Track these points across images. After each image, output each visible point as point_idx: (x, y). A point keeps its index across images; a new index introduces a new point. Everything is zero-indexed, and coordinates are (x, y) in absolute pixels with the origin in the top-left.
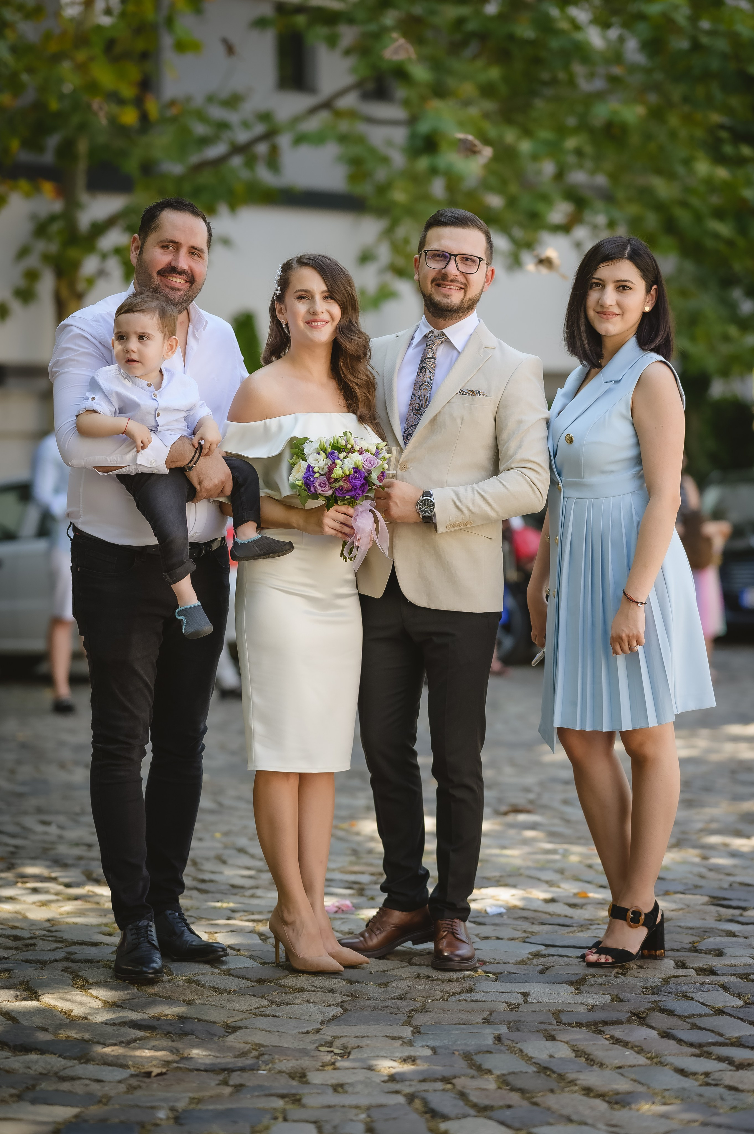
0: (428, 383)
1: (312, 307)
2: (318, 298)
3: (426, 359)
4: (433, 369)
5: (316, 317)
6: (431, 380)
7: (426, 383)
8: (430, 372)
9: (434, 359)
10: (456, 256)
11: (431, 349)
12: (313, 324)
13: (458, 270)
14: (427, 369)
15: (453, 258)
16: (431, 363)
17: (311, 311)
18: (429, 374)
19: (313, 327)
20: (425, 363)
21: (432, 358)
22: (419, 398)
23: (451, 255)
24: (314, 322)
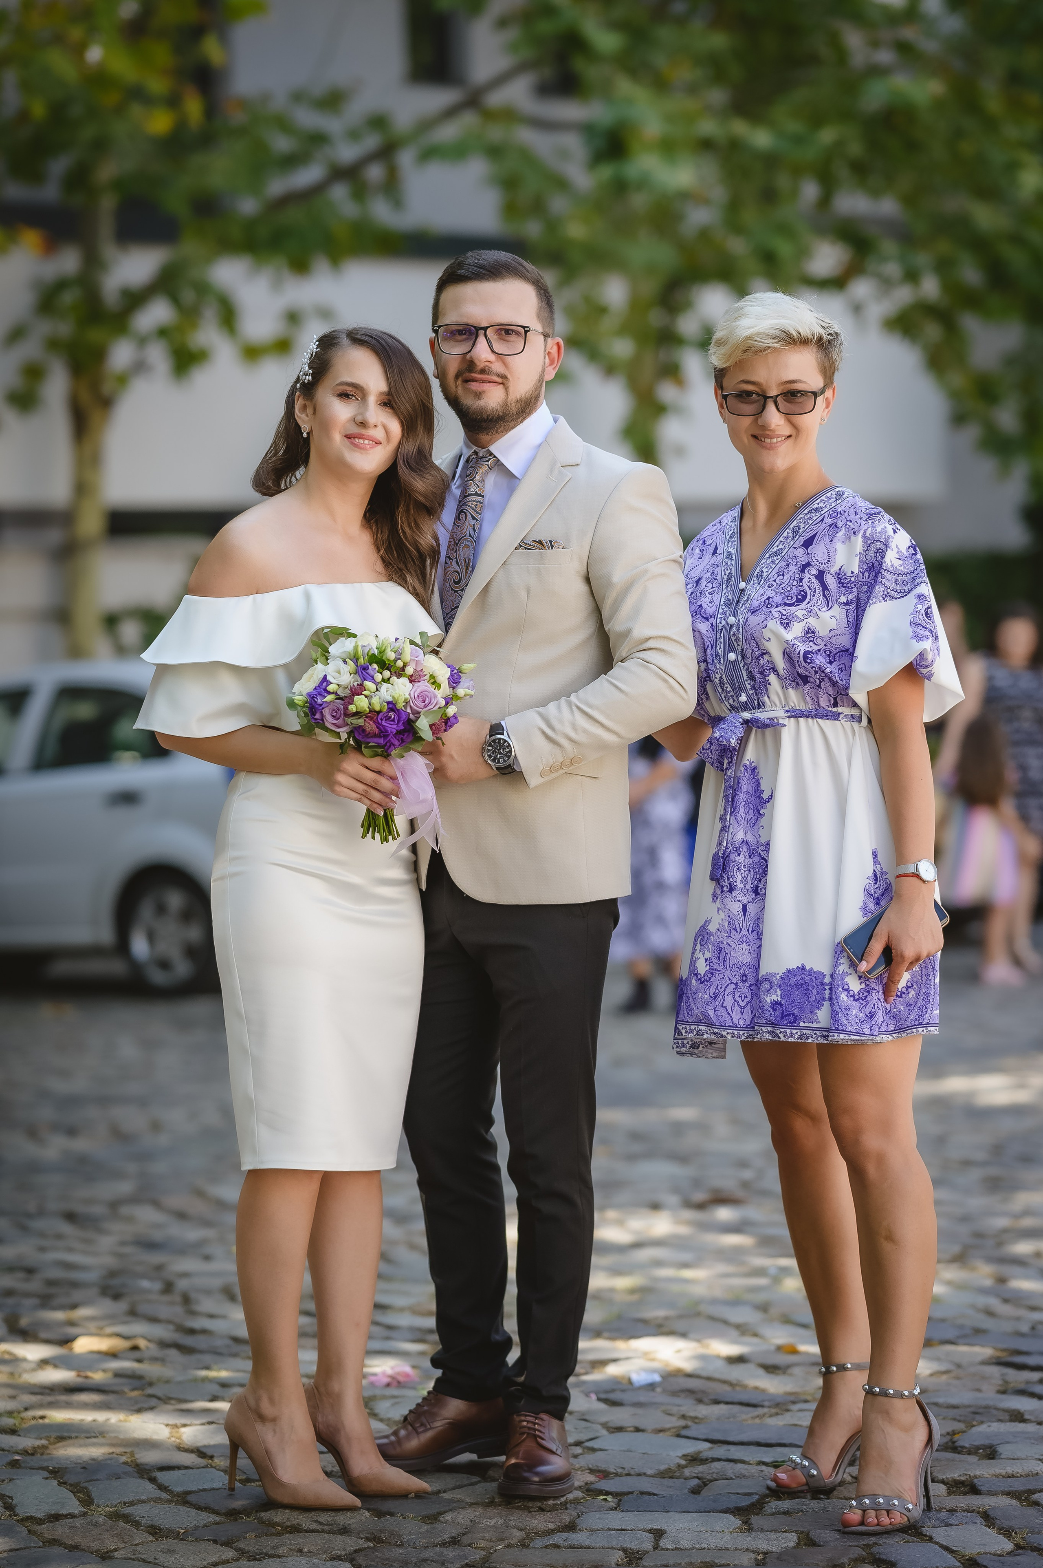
0: (470, 535)
1: (362, 414)
2: (372, 400)
3: (465, 497)
4: (477, 512)
5: (363, 431)
6: (475, 531)
7: (468, 536)
8: (474, 518)
9: (480, 495)
10: (485, 329)
11: (472, 480)
12: (357, 440)
13: (493, 351)
14: (468, 514)
15: (482, 332)
16: (475, 503)
17: (359, 419)
18: (472, 522)
19: (356, 445)
20: (465, 504)
21: (476, 494)
22: (457, 562)
23: (478, 329)
24: (359, 438)
